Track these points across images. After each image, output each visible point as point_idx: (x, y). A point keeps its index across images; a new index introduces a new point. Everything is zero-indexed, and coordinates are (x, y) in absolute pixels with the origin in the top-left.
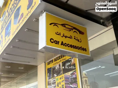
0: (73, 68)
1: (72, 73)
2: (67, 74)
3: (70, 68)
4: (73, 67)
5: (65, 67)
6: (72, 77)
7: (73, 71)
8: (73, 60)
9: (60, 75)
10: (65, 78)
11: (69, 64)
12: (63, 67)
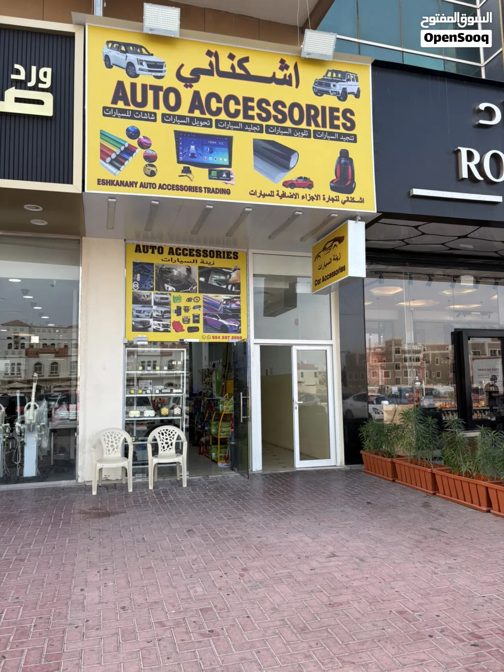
0: (233, 289)
1: (229, 298)
2: (214, 298)
3: (225, 287)
4: (234, 287)
5: (207, 280)
6: (228, 307)
7: (233, 296)
8: (234, 275)
9: (189, 292)
10: (204, 302)
11: (223, 278)
12: (202, 279)
